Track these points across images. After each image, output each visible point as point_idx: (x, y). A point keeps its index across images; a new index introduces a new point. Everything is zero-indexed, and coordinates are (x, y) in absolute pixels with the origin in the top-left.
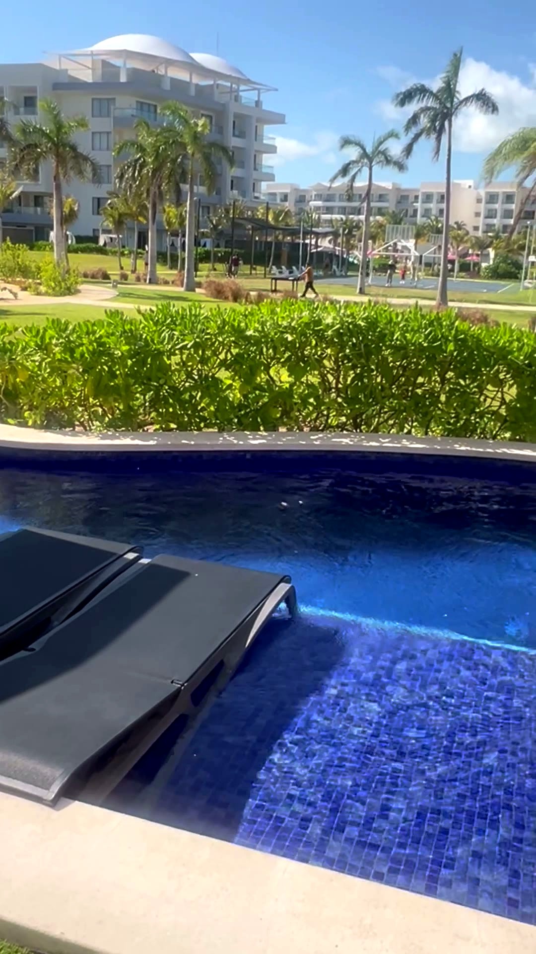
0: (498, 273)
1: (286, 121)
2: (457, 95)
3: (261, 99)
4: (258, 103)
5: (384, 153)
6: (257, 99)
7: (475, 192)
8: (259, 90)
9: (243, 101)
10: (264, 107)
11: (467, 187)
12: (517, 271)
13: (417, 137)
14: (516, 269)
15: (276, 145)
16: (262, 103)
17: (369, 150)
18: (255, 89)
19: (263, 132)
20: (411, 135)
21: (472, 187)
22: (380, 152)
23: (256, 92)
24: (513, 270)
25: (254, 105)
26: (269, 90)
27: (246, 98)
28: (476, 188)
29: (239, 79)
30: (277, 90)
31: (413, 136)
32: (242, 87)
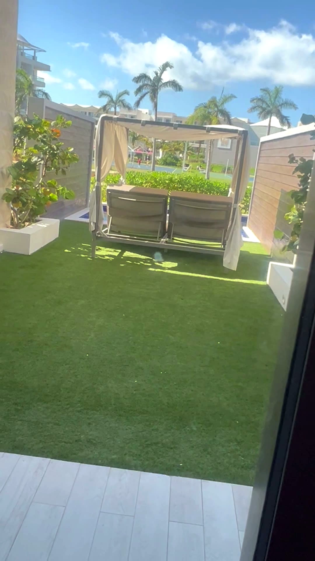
0: (167, 162)
1: (51, 70)
2: (162, 81)
3: (36, 55)
4: (34, 58)
5: (122, 101)
6: (33, 55)
7: (149, 116)
8: (35, 50)
9: (26, 55)
10: (38, 60)
11: (145, 113)
12: (176, 162)
13: (142, 97)
14: (176, 161)
15: (45, 82)
16: (36, 57)
17: (114, 99)
18: (32, 49)
19: (37, 74)
20: (139, 96)
21: (148, 113)
22: (120, 101)
23: (33, 51)
24: (174, 161)
25: (32, 58)
26: (40, 51)
27: (27, 54)
28: (150, 114)
29: (23, 43)
30: (45, 51)
31: (140, 97)
32: (25, 48)
